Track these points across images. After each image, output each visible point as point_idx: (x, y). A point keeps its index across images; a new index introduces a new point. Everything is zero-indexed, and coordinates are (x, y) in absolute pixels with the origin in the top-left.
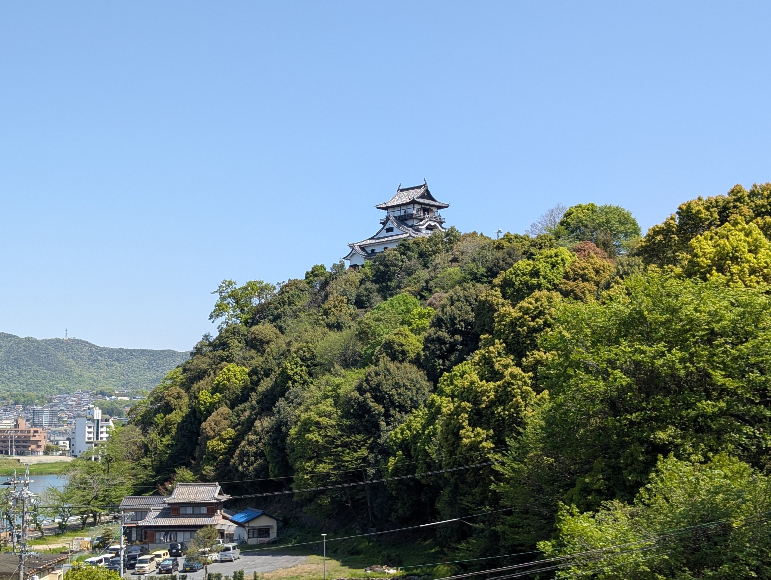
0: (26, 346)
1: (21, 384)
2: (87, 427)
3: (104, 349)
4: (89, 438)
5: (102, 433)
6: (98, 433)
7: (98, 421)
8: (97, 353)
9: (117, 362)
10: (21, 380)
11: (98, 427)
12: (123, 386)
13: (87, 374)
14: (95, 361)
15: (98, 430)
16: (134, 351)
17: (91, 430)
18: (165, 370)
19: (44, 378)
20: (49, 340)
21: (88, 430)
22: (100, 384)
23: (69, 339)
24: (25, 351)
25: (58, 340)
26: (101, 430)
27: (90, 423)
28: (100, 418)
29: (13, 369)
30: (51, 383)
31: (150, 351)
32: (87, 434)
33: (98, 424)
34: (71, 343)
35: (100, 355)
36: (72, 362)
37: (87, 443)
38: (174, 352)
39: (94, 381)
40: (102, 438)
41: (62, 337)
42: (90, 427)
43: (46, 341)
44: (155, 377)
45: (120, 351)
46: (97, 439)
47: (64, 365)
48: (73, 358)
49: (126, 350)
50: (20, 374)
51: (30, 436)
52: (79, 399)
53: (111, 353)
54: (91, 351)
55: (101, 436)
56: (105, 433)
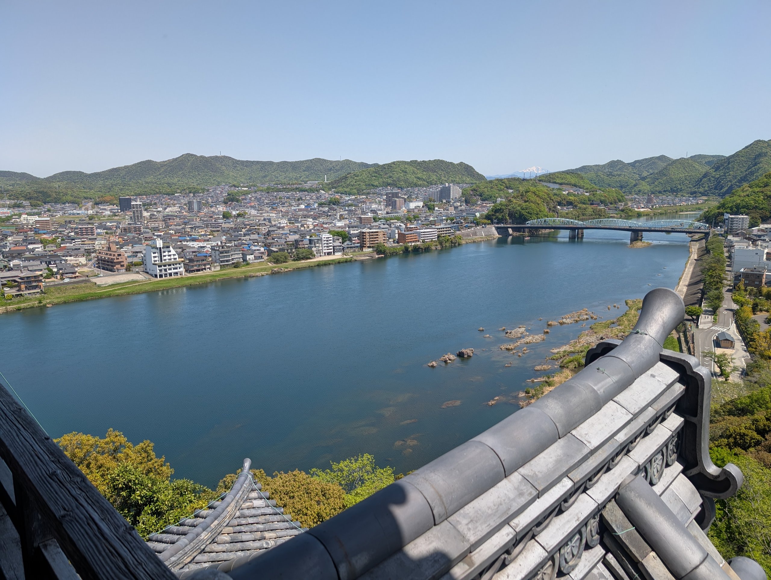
0: (200, 160)
1: (199, 179)
2: (152, 253)
3: (239, 161)
4: (155, 261)
5: (165, 256)
6: (161, 257)
7: (160, 248)
8: (236, 163)
9: (246, 168)
10: (199, 177)
11: (161, 252)
12: (249, 179)
13: (231, 174)
14: (235, 167)
15: (161, 255)
16: (254, 161)
17: (156, 255)
18: (269, 171)
19: (210, 176)
20: (212, 157)
21: (153, 255)
22: (238, 179)
23: (222, 156)
24: (200, 162)
25: (217, 157)
26: (163, 254)
27: (154, 250)
28: (162, 246)
29: (195, 172)
30: (214, 178)
31: (261, 162)
32: (153, 258)
33: (160, 250)
34: (223, 158)
35: (238, 164)
36: (224, 168)
37: (153, 264)
38: (273, 162)
39: (235, 177)
40: (165, 260)
41: (219, 155)
42: (154, 253)
43: (211, 157)
44: (264, 174)
45: (247, 161)
46: (161, 261)
47: (219, 169)
48: (225, 165)
49: (250, 161)
50: (199, 174)
51: (114, 259)
52: (222, 189)
53: (242, 163)
54: (233, 162)
55: (163, 258)
56: (167, 256)
